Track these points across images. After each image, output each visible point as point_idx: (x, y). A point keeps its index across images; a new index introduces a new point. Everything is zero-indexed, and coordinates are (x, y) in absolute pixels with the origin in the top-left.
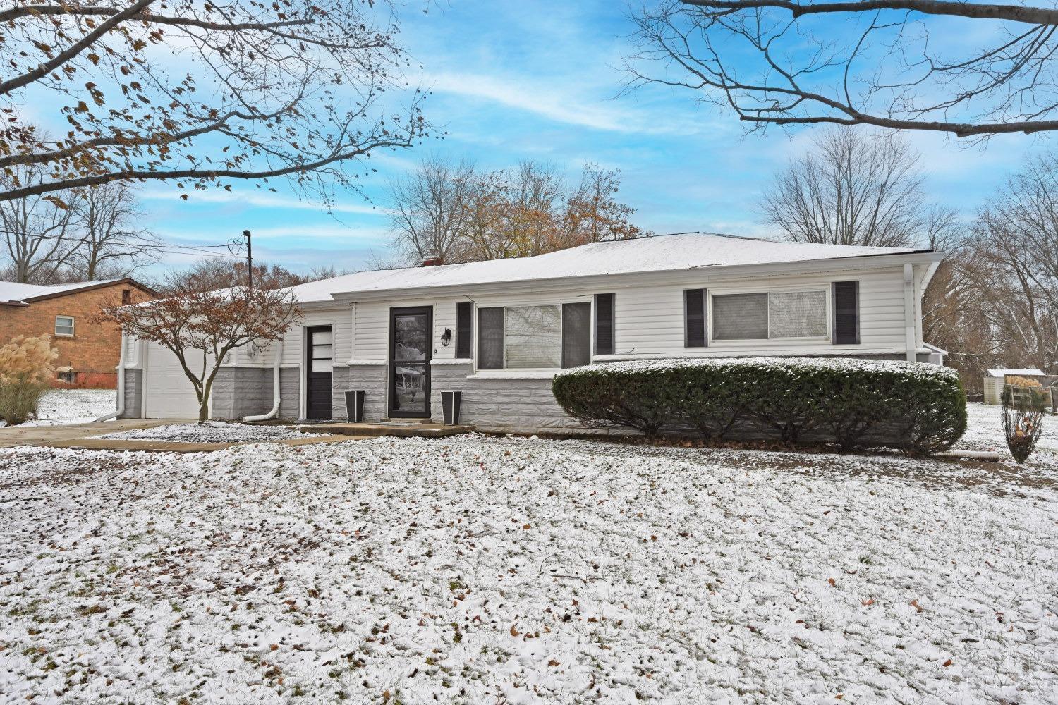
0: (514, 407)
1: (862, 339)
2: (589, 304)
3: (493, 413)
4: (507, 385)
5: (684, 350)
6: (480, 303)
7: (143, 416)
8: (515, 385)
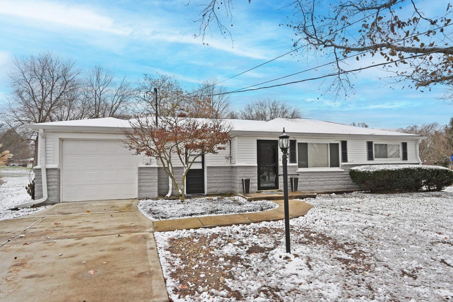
0: (315, 183)
1: (408, 159)
2: (338, 144)
3: (307, 186)
4: (313, 174)
5: (367, 161)
6: (299, 141)
7: (61, 201)
8: (316, 174)
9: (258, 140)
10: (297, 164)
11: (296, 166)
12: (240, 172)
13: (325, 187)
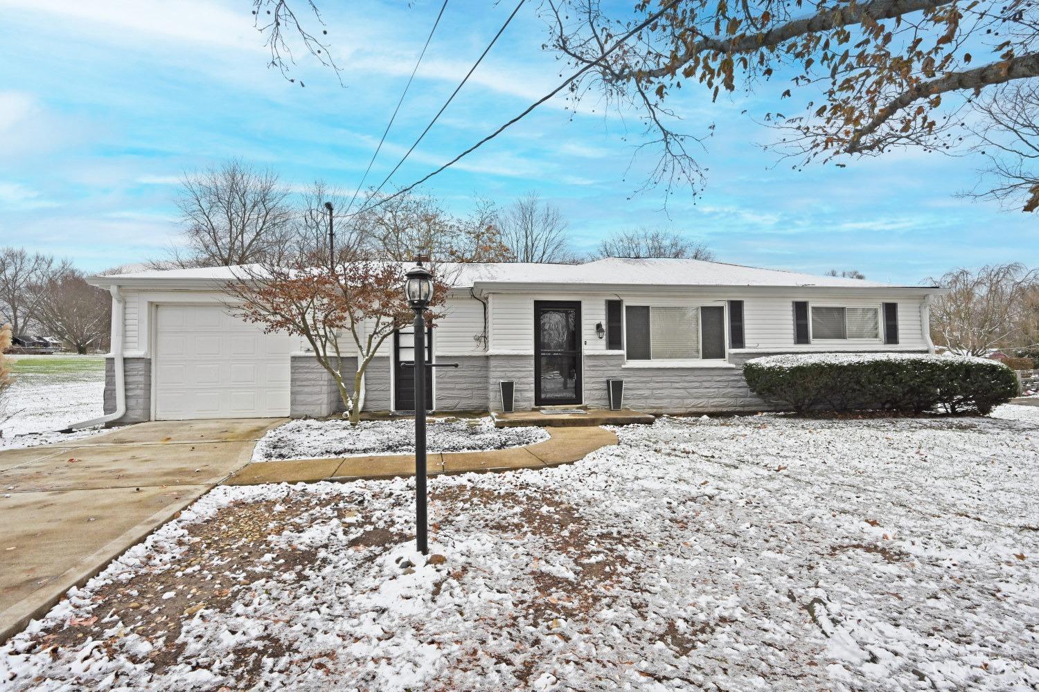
0: (666, 392)
1: (900, 341)
2: (721, 309)
3: (647, 398)
4: (660, 373)
5: (793, 345)
6: (628, 302)
7: (152, 418)
8: (668, 373)
9: (536, 302)
10: (623, 352)
11: (623, 356)
12: (495, 367)
13: (688, 401)
